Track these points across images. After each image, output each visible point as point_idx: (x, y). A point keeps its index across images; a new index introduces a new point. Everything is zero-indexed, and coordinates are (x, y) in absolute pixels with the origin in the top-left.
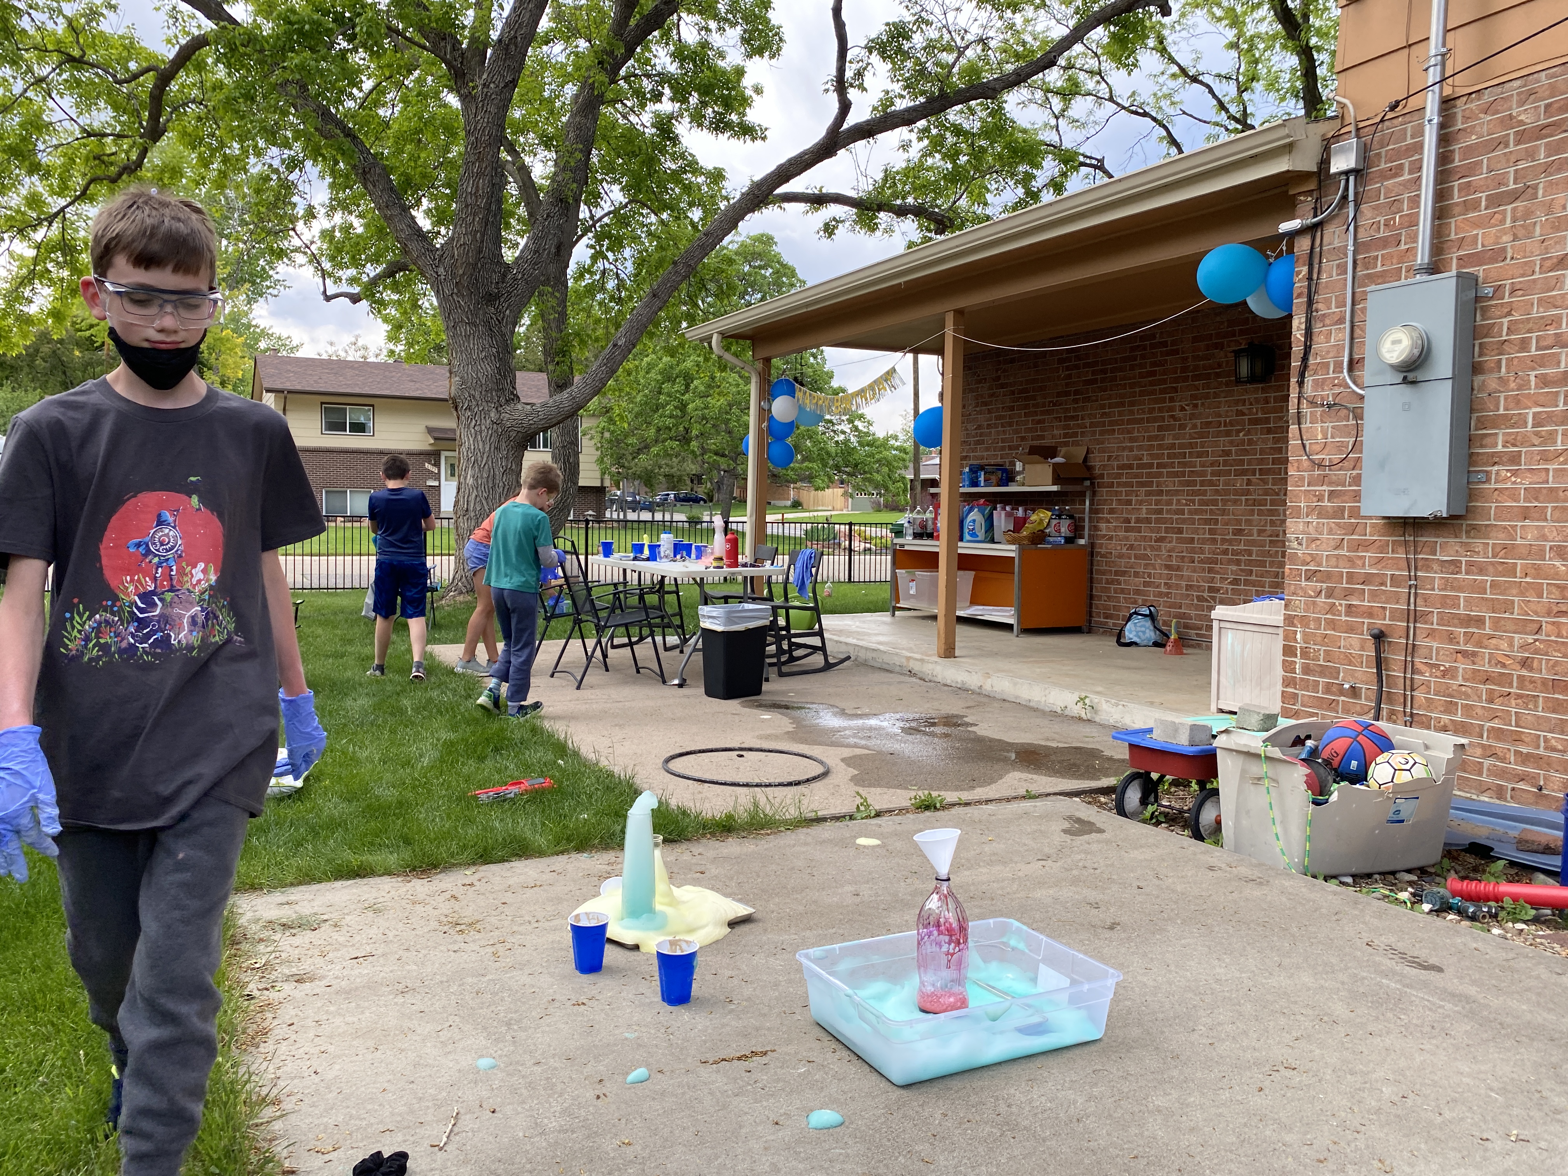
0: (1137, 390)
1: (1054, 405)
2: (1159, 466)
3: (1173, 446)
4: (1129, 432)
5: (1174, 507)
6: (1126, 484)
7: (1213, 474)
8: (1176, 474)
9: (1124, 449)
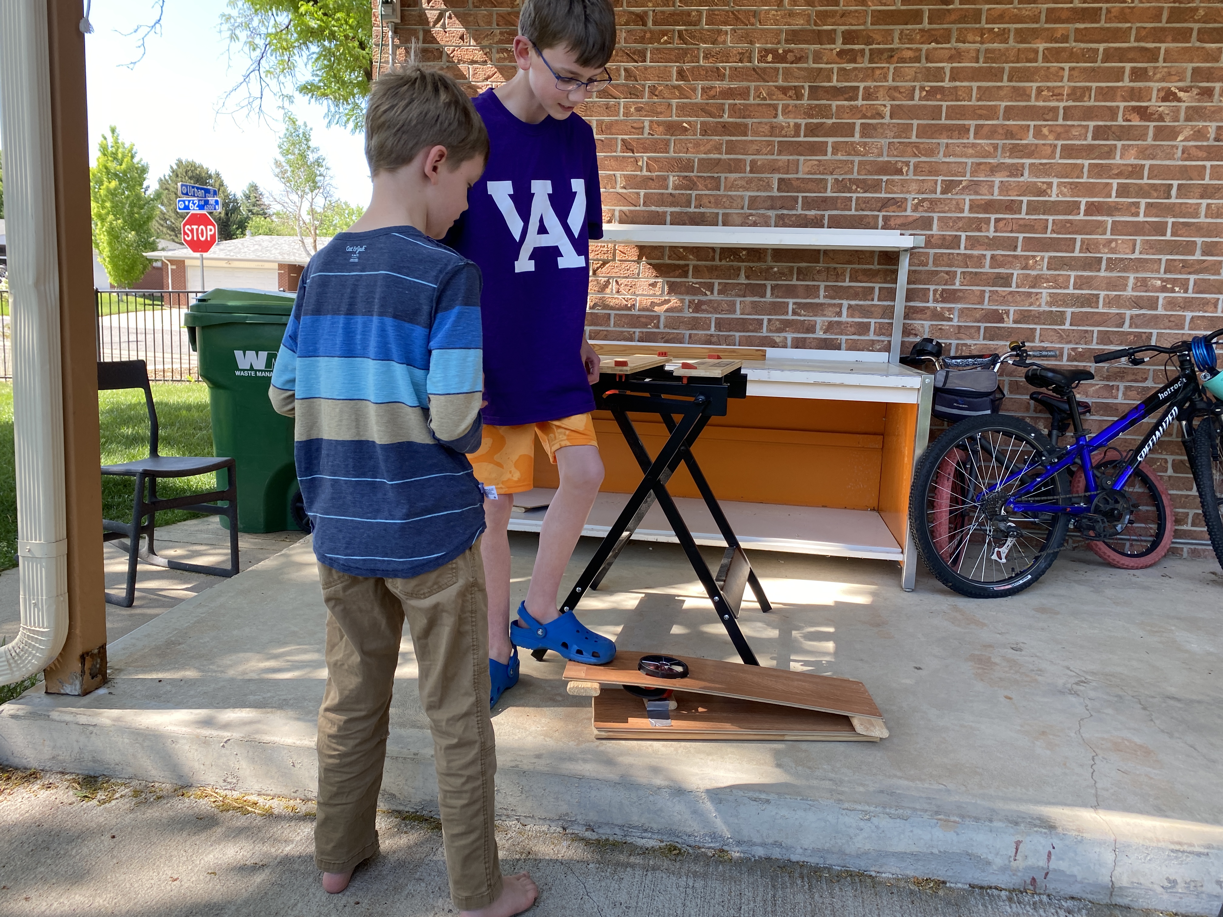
0: (1041, 46)
1: (780, 58)
2: (1092, 209)
3: (1136, 171)
4: (1009, 134)
5: (1129, 292)
6: (993, 243)
8: (1138, 229)
9: (994, 169)
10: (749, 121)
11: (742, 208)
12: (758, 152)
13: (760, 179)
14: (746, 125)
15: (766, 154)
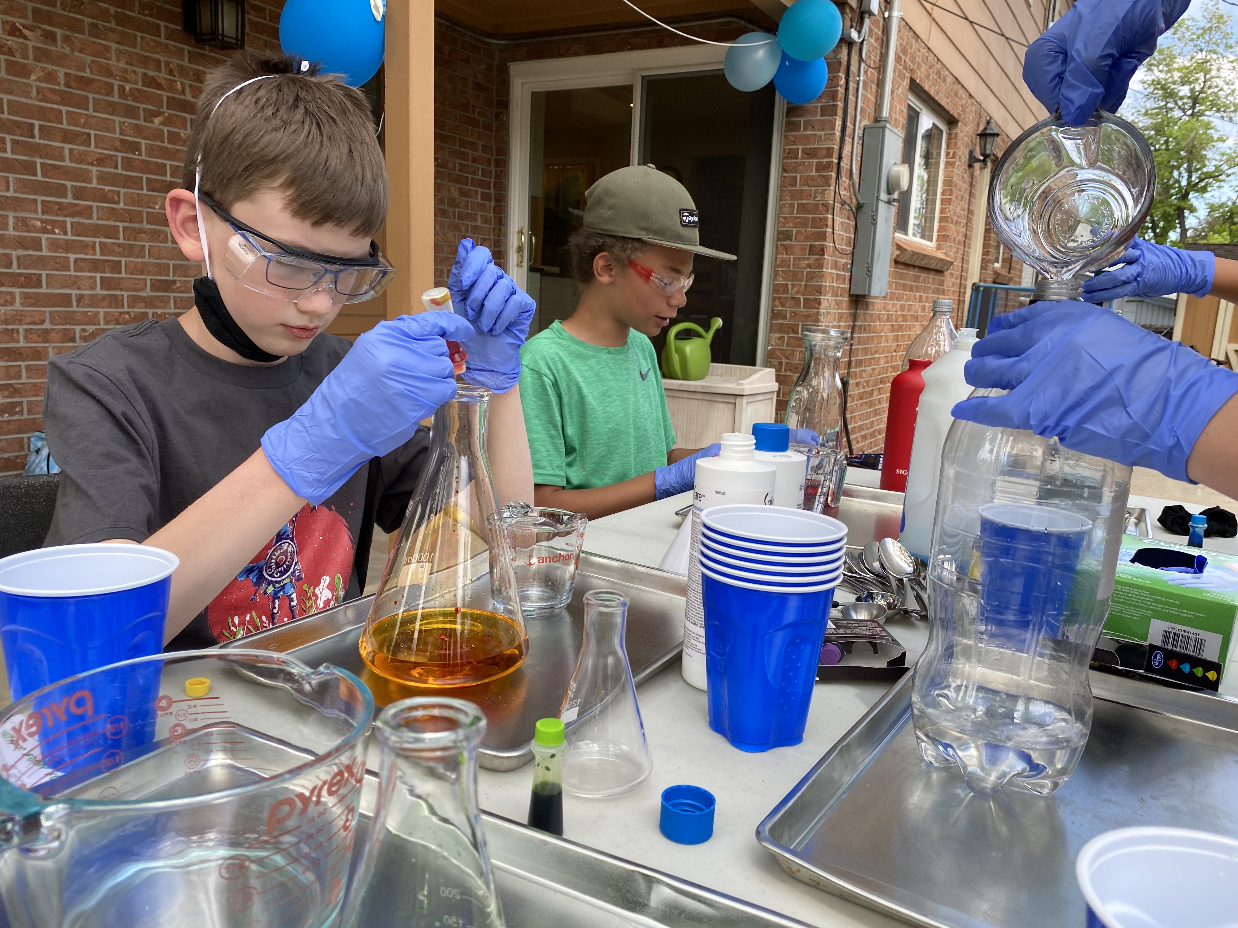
7: (102, 179)
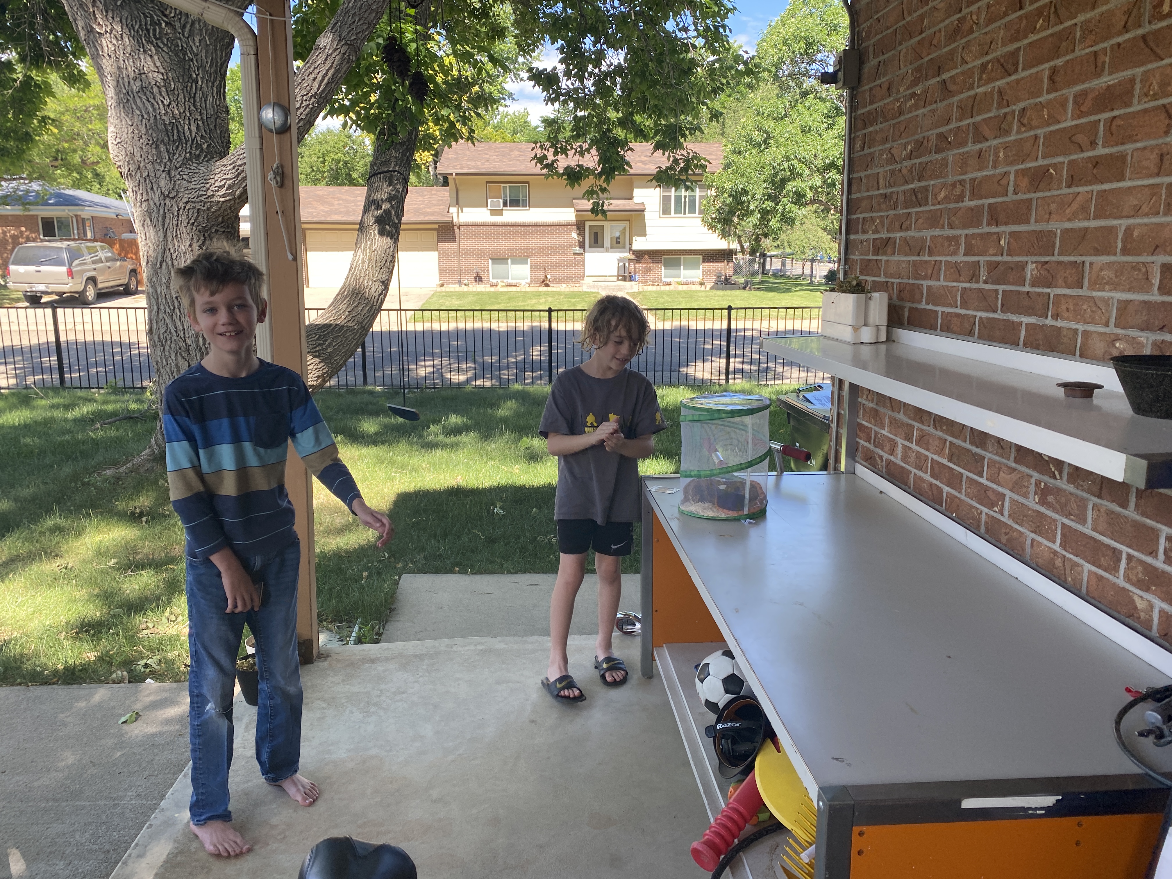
10: (1129, 147)
11: (1107, 325)
12: (1137, 212)
13: (1135, 267)
14: (1122, 158)
15: (1147, 215)
